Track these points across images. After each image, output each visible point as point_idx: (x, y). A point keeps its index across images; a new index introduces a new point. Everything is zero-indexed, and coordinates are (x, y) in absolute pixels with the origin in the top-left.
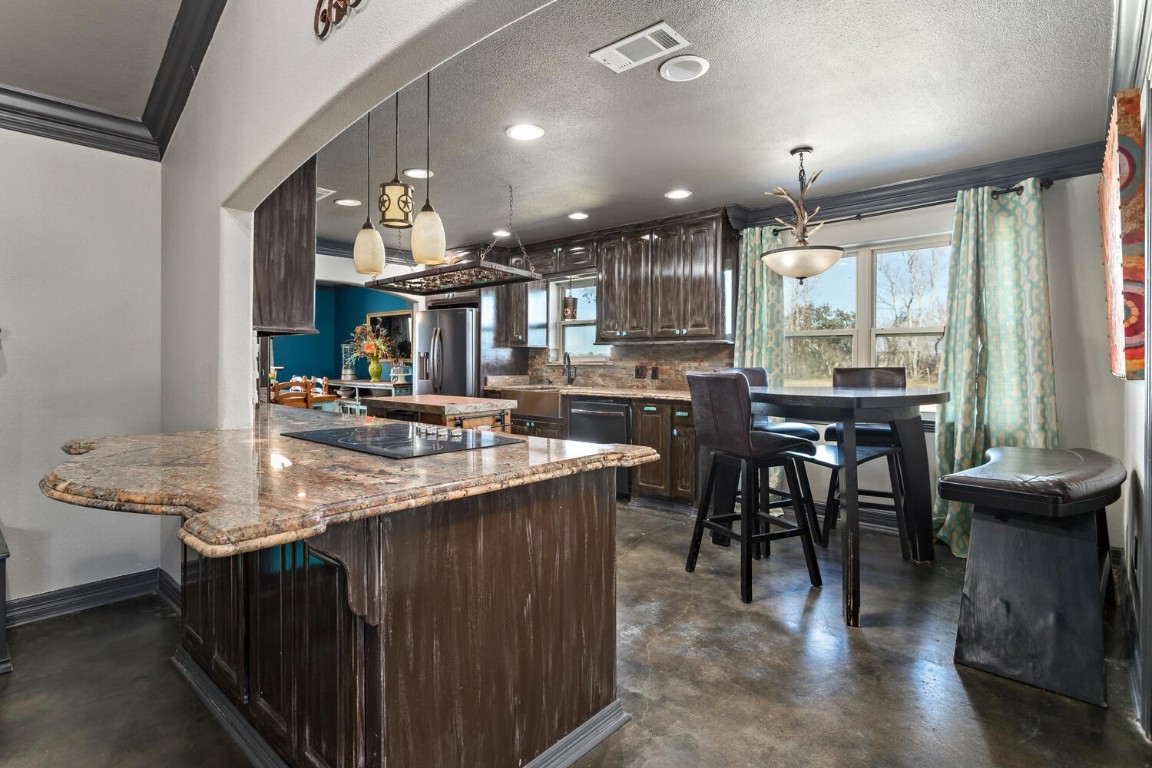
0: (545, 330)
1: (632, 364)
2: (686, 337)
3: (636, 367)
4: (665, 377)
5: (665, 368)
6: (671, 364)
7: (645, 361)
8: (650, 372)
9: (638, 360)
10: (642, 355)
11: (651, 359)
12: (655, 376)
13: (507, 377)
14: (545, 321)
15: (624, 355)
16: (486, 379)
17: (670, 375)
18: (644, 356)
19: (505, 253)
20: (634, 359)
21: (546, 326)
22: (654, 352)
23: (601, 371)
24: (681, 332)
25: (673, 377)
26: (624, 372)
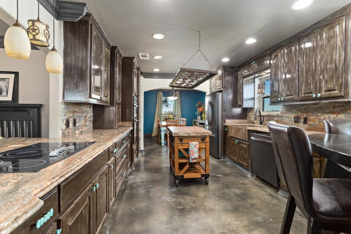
0: (253, 100)
1: (292, 116)
2: (321, 99)
3: (295, 117)
4: (312, 123)
5: (312, 117)
6: (316, 116)
7: (299, 114)
8: (302, 120)
9: (296, 113)
10: (298, 110)
11: (303, 112)
12: (305, 121)
13: (236, 120)
14: (253, 96)
15: (288, 111)
16: (225, 121)
17: (315, 122)
18: (299, 111)
19: (235, 69)
20: (293, 113)
21: (254, 99)
22: (305, 109)
23: (276, 118)
24: (316, 96)
25: (317, 123)
26: (288, 119)
